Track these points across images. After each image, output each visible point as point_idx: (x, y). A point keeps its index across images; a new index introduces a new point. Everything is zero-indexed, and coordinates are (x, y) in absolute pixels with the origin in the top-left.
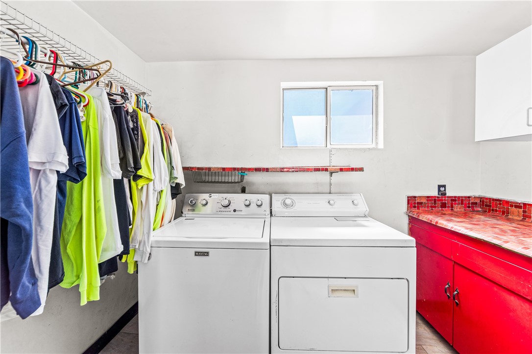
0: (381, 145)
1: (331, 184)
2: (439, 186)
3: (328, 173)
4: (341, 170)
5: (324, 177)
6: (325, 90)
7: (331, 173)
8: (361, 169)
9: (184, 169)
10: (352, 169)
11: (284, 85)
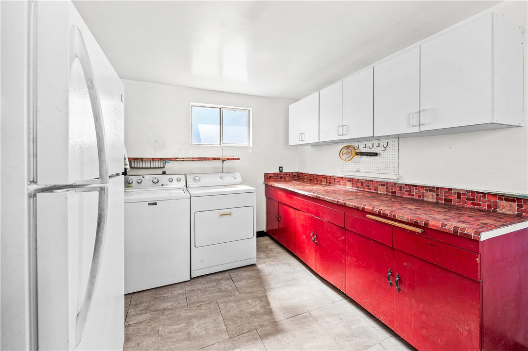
0: (251, 145)
1: (223, 168)
2: (280, 167)
3: (221, 161)
4: (228, 159)
5: (218, 164)
6: (219, 109)
7: (223, 161)
8: (238, 159)
9: (129, 158)
10: (234, 159)
11: (192, 104)
